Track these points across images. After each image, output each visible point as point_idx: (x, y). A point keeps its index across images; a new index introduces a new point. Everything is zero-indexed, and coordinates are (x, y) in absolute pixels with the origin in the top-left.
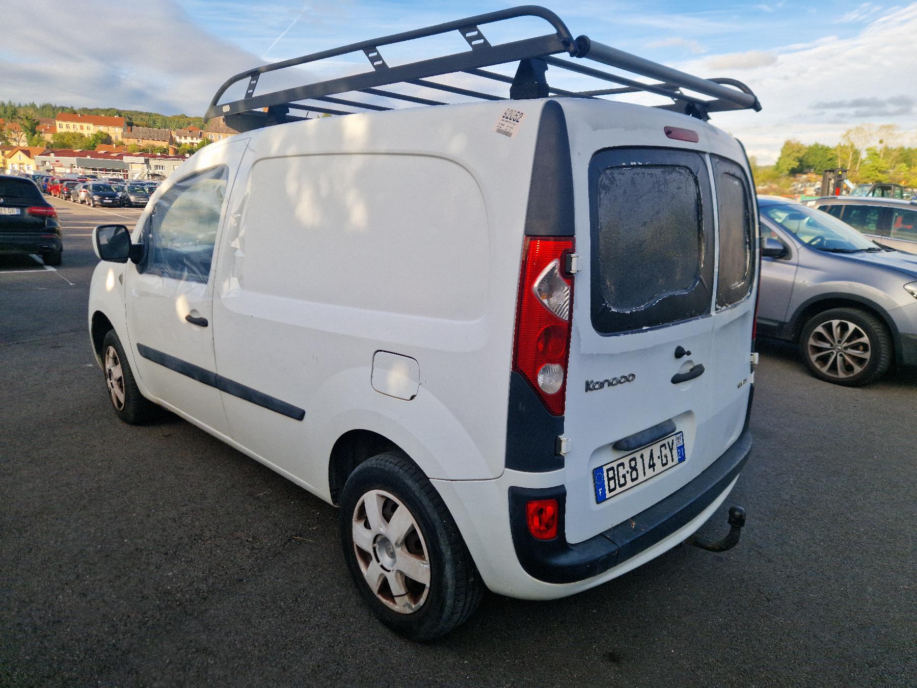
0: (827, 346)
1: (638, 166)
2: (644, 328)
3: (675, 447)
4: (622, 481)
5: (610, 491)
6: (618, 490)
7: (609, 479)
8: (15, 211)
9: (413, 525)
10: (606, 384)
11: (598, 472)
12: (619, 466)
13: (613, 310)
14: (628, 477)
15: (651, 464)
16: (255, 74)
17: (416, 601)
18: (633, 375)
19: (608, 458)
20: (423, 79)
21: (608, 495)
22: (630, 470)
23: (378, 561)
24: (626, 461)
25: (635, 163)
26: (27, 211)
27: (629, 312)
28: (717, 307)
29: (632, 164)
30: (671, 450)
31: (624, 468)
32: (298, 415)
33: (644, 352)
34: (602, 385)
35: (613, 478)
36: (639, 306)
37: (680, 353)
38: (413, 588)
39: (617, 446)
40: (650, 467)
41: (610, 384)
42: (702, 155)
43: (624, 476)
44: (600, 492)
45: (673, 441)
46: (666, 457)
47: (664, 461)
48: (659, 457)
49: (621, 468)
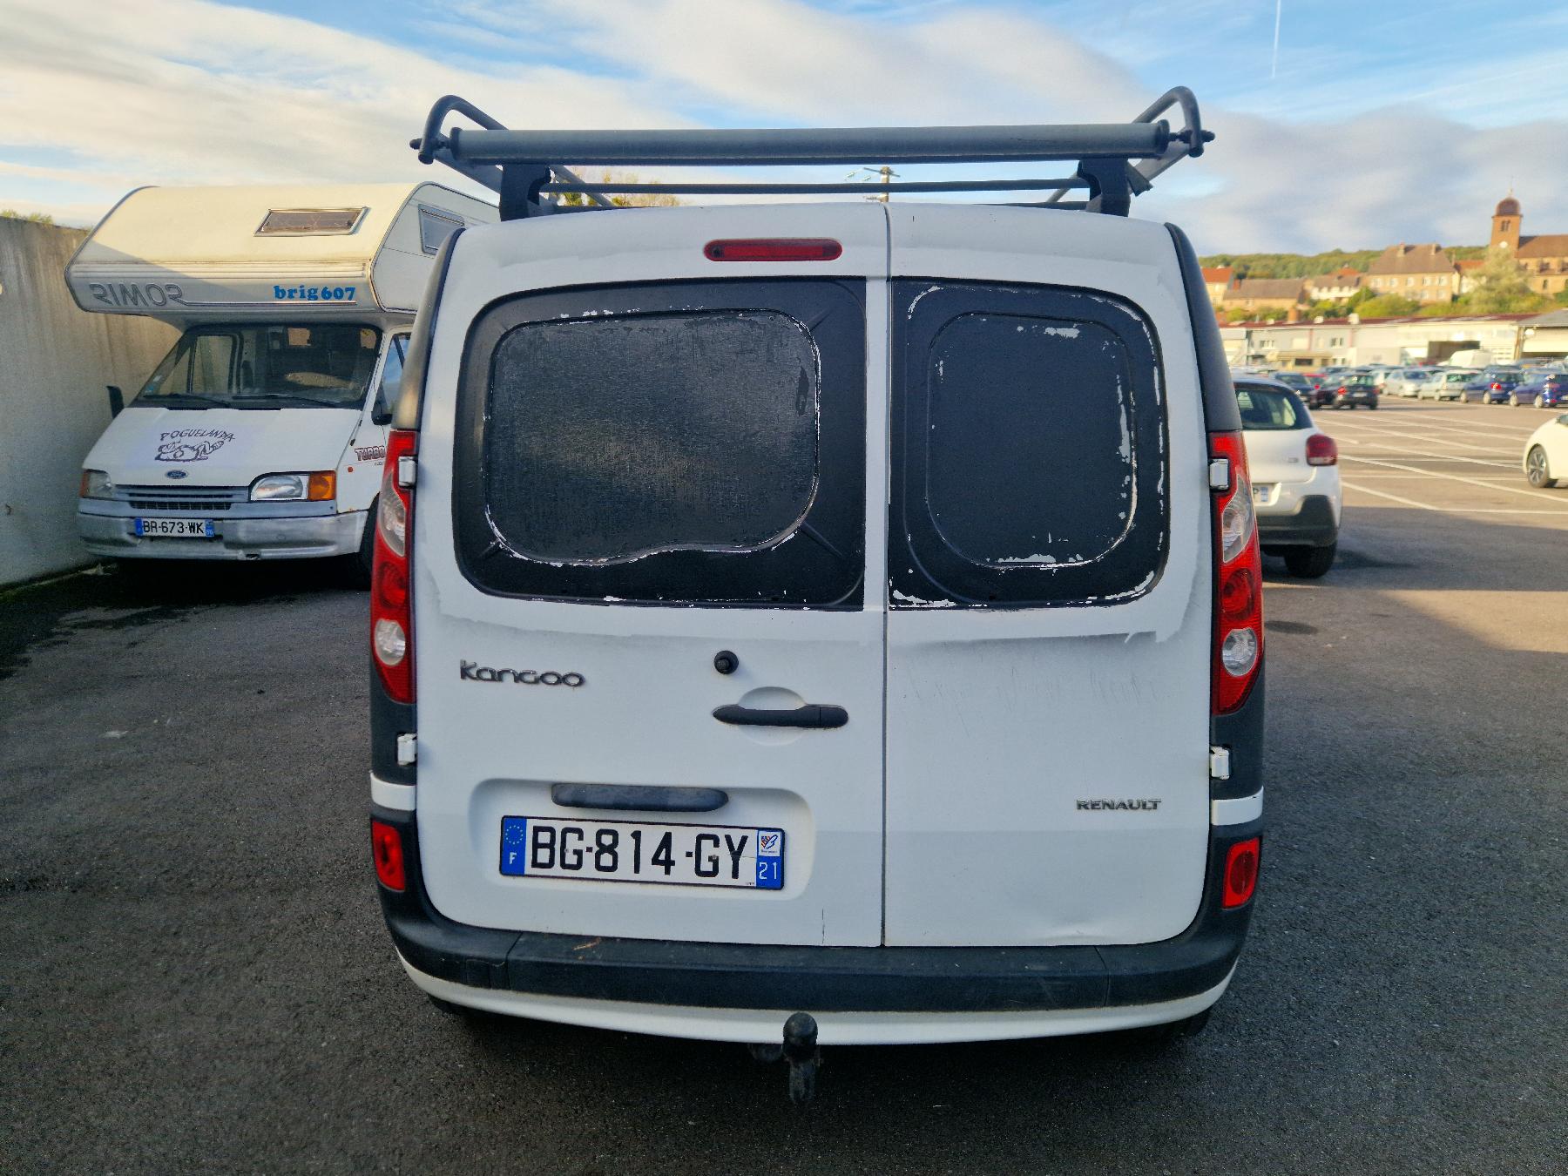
1: (601, 318)
2: (608, 599)
3: (749, 853)
4: (571, 859)
5: (535, 864)
6: (557, 869)
7: (537, 846)
10: (509, 678)
11: (512, 827)
12: (565, 830)
13: (517, 555)
14: (589, 859)
15: (662, 857)
18: (582, 681)
19: (538, 808)
21: (528, 869)
22: (596, 849)
24: (590, 830)
25: (594, 313)
27: (560, 565)
28: (898, 595)
29: (586, 314)
30: (736, 855)
31: (581, 838)
33: (608, 641)
34: (497, 676)
35: (551, 846)
36: (595, 556)
37: (727, 664)
39: (573, 796)
40: (655, 861)
41: (519, 678)
42: (849, 283)
43: (578, 853)
44: (512, 858)
45: (744, 839)
46: (715, 861)
47: (707, 866)
48: (689, 854)
49: (572, 838)
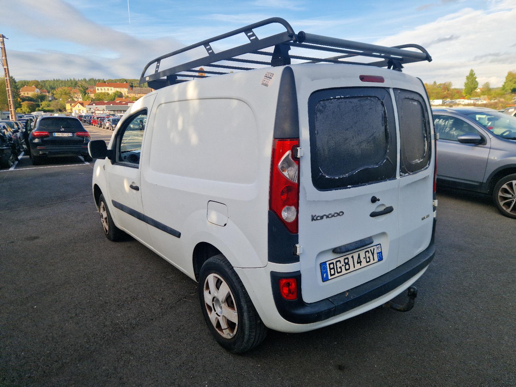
0: (510, 196)
1: (341, 98)
2: (349, 186)
3: (375, 252)
4: (339, 270)
5: (331, 275)
6: (337, 275)
7: (330, 269)
8: (70, 135)
9: (229, 292)
10: (325, 217)
11: (323, 265)
12: (337, 262)
13: (327, 177)
14: (343, 268)
15: (359, 261)
16: (158, 60)
17: (233, 332)
18: (343, 213)
19: (330, 257)
20: (234, 58)
21: (330, 277)
22: (344, 265)
23: (215, 311)
24: (342, 259)
25: (339, 97)
26: (75, 134)
27: (338, 178)
28: (401, 174)
29: (337, 97)
30: (373, 254)
31: (340, 263)
32: (178, 235)
33: (350, 200)
34: (322, 218)
35: (334, 268)
36: (345, 174)
37: (374, 200)
38: (231, 325)
39: (335, 251)
40: (358, 263)
41: (327, 217)
42: (386, 89)
43: (340, 267)
44: (325, 276)
45: (374, 249)
46: (369, 258)
47: (368, 260)
48: (364, 258)
49: (338, 263)
